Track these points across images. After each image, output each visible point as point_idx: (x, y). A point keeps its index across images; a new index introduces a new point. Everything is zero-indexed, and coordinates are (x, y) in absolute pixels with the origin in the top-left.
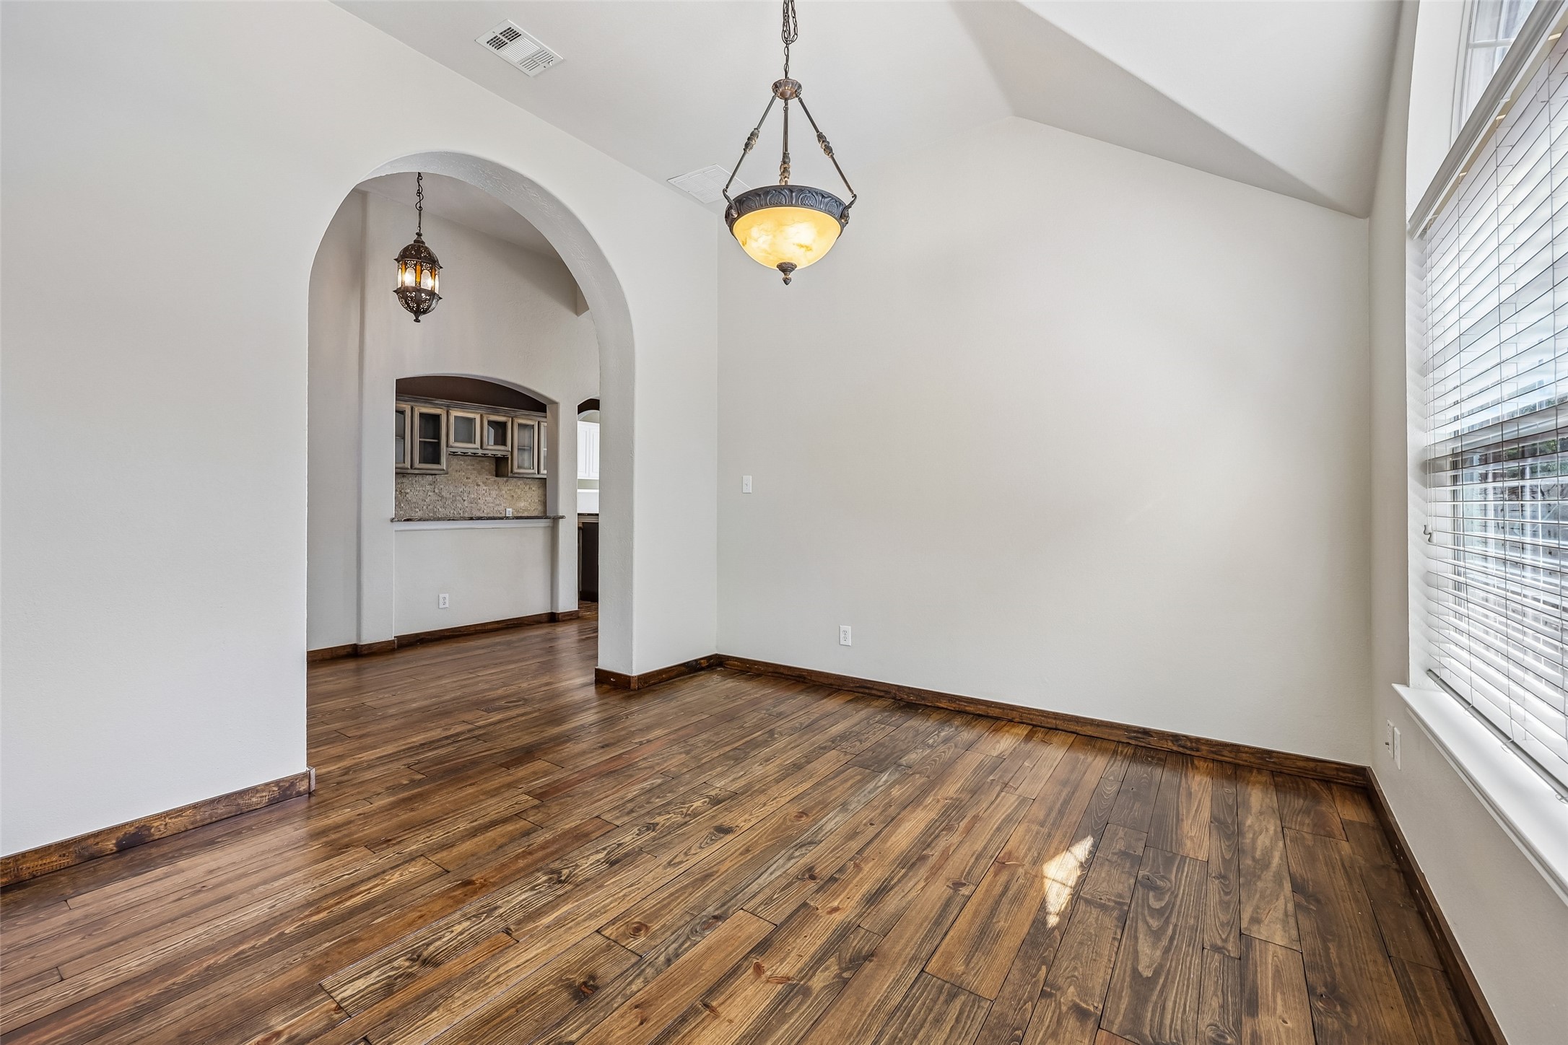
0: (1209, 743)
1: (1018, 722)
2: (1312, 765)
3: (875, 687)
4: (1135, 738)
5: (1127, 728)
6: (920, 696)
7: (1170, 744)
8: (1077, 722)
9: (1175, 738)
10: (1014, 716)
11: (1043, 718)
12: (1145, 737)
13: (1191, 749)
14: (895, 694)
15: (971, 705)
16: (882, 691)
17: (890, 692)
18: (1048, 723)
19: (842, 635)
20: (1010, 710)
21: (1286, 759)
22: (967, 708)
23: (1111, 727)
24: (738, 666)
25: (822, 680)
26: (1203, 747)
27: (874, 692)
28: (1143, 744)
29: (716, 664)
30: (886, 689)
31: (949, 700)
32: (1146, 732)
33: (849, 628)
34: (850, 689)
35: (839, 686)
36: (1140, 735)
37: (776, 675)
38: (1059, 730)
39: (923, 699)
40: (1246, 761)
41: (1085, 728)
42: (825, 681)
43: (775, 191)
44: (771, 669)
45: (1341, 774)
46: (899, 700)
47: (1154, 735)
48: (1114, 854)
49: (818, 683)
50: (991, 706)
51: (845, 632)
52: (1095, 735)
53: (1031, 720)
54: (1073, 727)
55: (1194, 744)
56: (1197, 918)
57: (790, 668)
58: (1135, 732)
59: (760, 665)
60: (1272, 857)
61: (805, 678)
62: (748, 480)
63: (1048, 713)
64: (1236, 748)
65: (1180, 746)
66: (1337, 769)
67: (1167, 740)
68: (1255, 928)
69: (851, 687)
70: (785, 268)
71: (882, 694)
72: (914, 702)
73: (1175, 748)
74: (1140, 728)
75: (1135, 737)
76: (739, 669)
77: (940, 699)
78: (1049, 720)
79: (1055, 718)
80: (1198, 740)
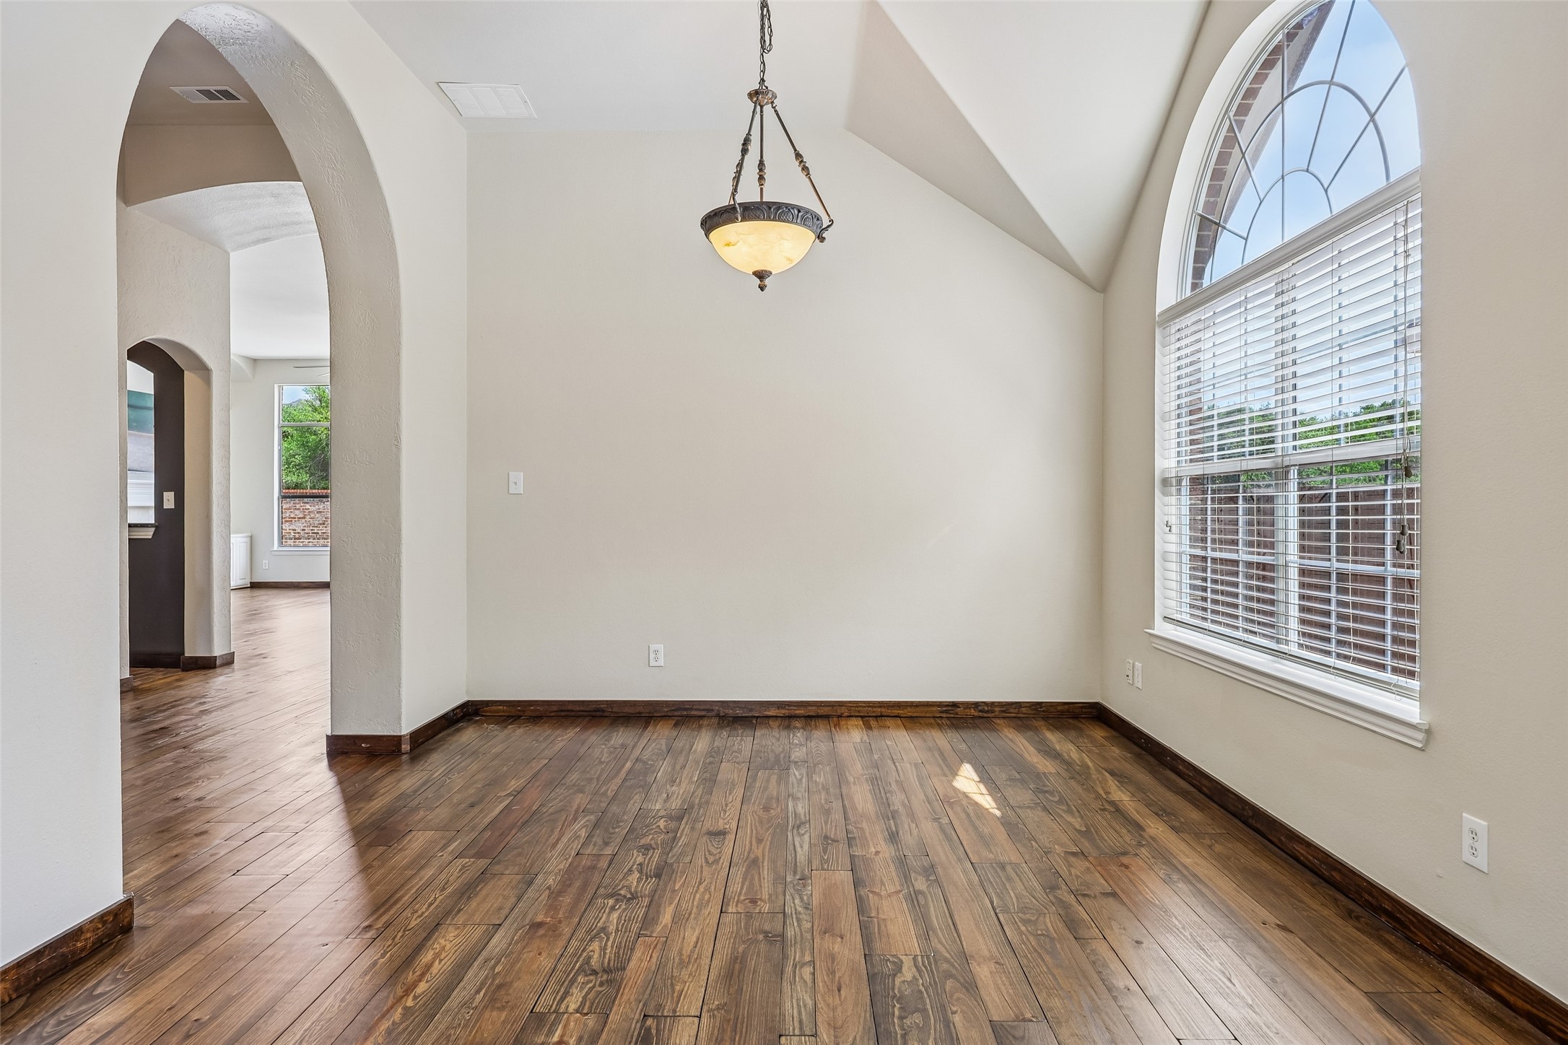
0: (1001, 704)
1: (847, 717)
2: (1066, 707)
3: (694, 707)
4: (946, 712)
5: (940, 704)
6: (747, 708)
7: (973, 711)
8: (899, 707)
9: (976, 705)
10: (843, 711)
11: (870, 709)
12: (954, 709)
13: (988, 712)
14: (719, 711)
15: (801, 708)
16: (703, 710)
17: (713, 710)
18: (874, 712)
19: (652, 656)
20: (839, 706)
21: (1051, 706)
22: (797, 712)
23: (927, 706)
24: (504, 711)
25: (627, 710)
26: (997, 709)
27: (693, 713)
28: (952, 716)
29: (469, 713)
30: (708, 707)
31: (778, 708)
32: (954, 705)
33: (660, 647)
34: (663, 714)
35: (649, 713)
36: (950, 708)
37: (563, 714)
38: (884, 716)
39: (751, 710)
40: (1025, 714)
41: (905, 711)
42: (631, 710)
43: (786, 208)
44: (555, 708)
45: (1084, 710)
46: (723, 716)
47: (960, 706)
48: (1006, 781)
49: (621, 715)
50: (821, 706)
51: (656, 652)
52: (915, 715)
53: (859, 712)
54: (896, 712)
55: (990, 708)
56: (1080, 799)
57: (583, 702)
58: (946, 706)
59: (537, 705)
60: (1086, 762)
61: (603, 711)
62: (518, 477)
63: (874, 703)
64: (1018, 705)
65: (980, 711)
66: (1082, 707)
67: (970, 708)
68: (1110, 796)
69: (665, 712)
70: (761, 275)
71: (703, 713)
72: (740, 715)
73: (976, 714)
74: (950, 702)
75: (946, 710)
76: (506, 714)
77: (768, 708)
78: (875, 709)
79: (880, 707)
80: (993, 703)
